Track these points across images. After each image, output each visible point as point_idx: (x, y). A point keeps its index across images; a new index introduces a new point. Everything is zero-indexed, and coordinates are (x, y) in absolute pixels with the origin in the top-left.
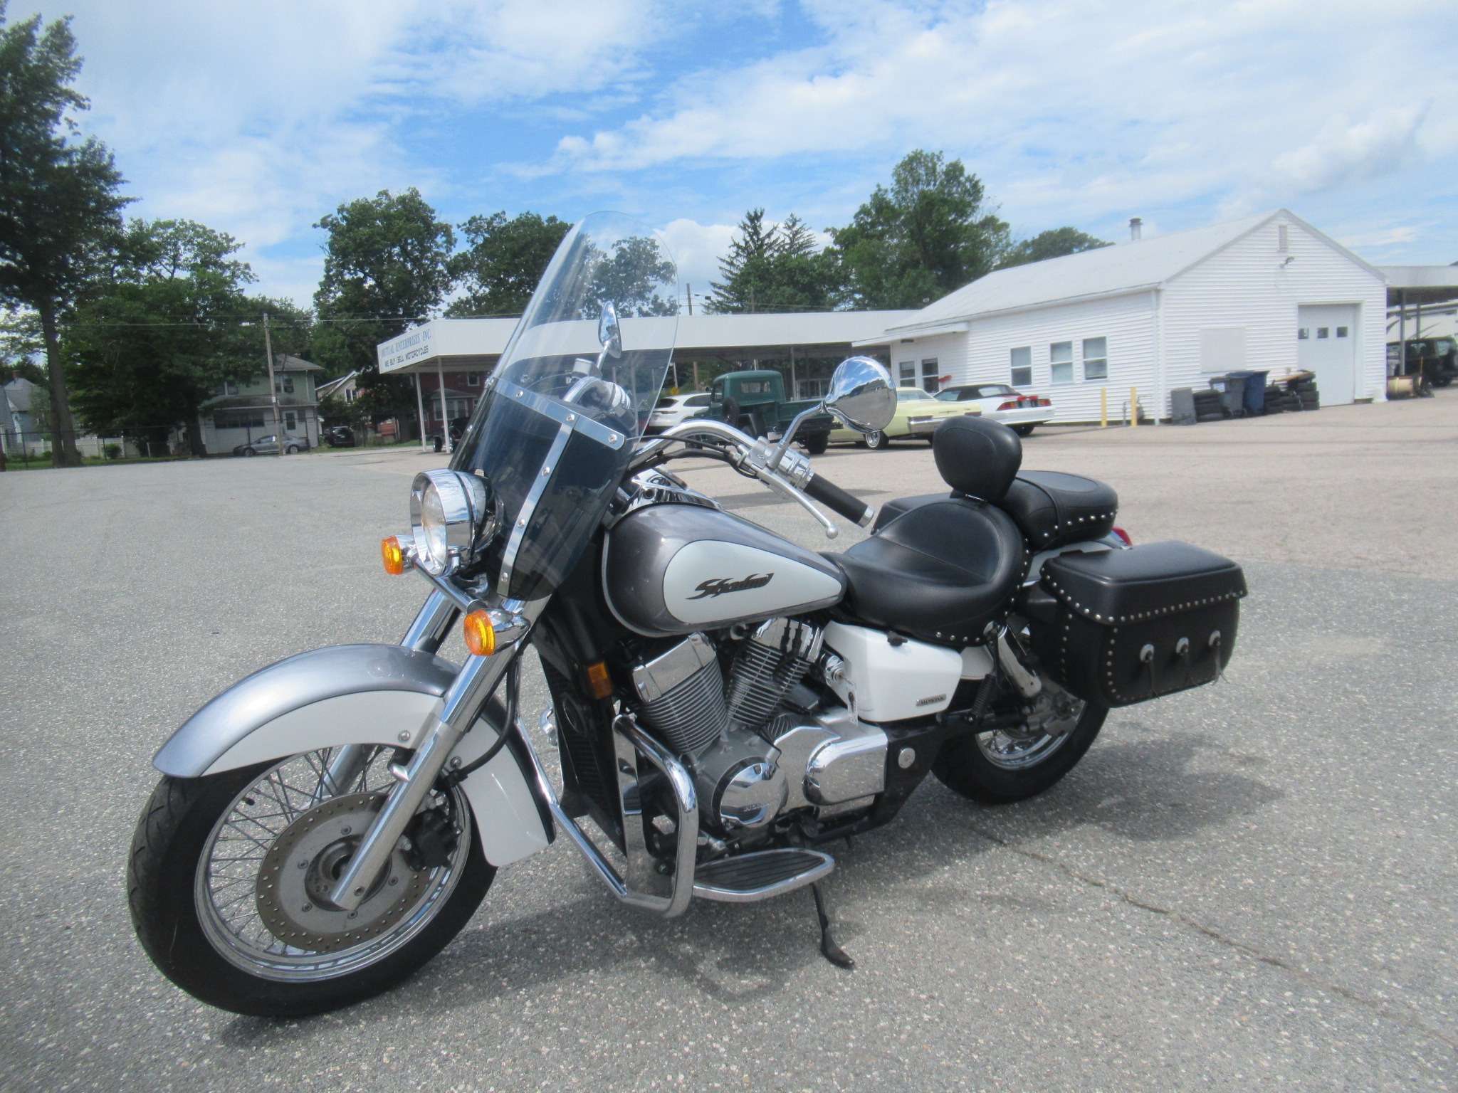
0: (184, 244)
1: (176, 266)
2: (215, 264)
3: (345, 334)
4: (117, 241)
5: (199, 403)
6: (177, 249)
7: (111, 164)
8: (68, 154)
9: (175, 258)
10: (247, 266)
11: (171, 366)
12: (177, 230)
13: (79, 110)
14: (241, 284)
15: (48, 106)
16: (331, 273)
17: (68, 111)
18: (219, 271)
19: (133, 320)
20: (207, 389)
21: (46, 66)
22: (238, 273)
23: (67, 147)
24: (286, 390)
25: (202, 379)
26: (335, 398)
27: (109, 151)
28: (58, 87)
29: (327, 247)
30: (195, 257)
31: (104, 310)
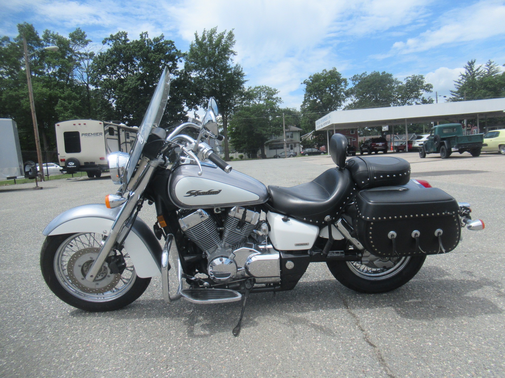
0: (263, 93)
1: (260, 100)
2: (271, 98)
3: (309, 118)
4: (241, 94)
5: (265, 142)
6: (260, 95)
7: (242, 71)
8: (231, 69)
9: (260, 97)
10: (280, 98)
11: (257, 131)
12: (261, 89)
13: (234, 56)
14: (278, 104)
15: (226, 56)
16: (306, 98)
17: (231, 56)
18: (272, 100)
19: (247, 117)
20: (267, 137)
21: (227, 44)
22: (278, 101)
23: (231, 67)
24: (291, 137)
25: (265, 135)
26: (307, 140)
27: (241, 67)
28: (229, 50)
29: (305, 90)
30: (265, 97)
31: (239, 115)
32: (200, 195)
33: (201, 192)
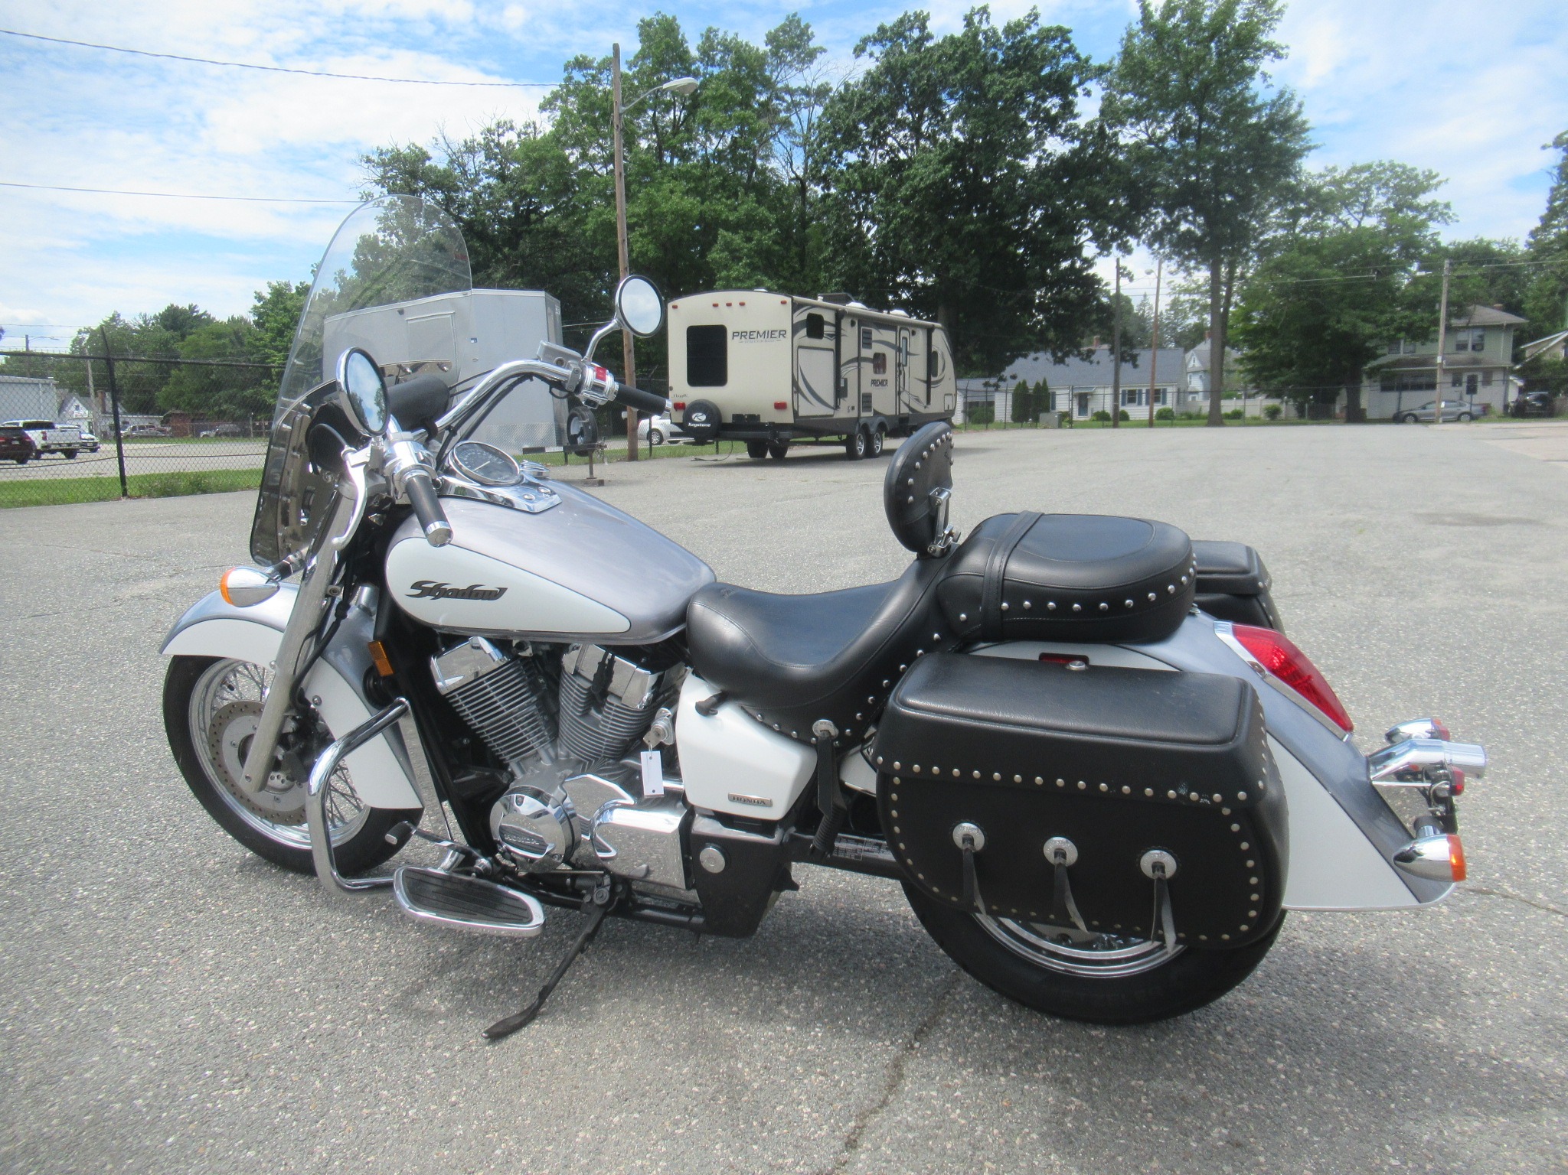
0: (1379, 189)
1: (1366, 213)
2: (1411, 207)
3: (1559, 278)
4: (1291, 194)
5: (1365, 364)
6: (1369, 195)
7: (1299, 113)
8: (1259, 109)
9: (1366, 205)
10: (1447, 206)
11: (1339, 322)
12: (1373, 174)
13: (1276, 60)
14: (1433, 227)
15: (1248, 63)
16: (1557, 203)
17: (1266, 64)
18: (1411, 214)
19: (1308, 276)
20: (1376, 347)
21: (1251, 21)
22: (1436, 214)
23: (1259, 102)
24: (1474, 348)
25: (1371, 337)
26: (1547, 358)
27: (1298, 99)
28: (1258, 41)
29: (1555, 172)
30: (1389, 200)
31: (1279, 267)
32: (448, 597)
33: (448, 587)
